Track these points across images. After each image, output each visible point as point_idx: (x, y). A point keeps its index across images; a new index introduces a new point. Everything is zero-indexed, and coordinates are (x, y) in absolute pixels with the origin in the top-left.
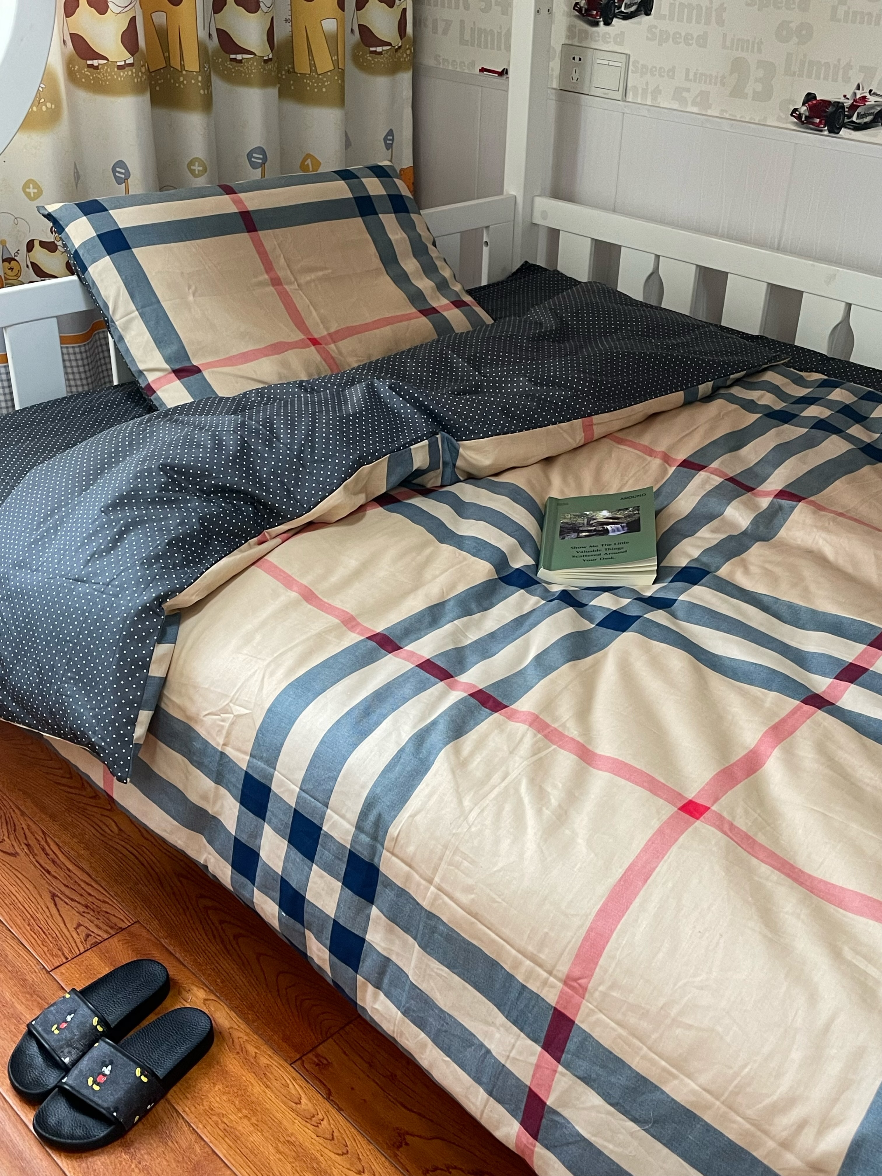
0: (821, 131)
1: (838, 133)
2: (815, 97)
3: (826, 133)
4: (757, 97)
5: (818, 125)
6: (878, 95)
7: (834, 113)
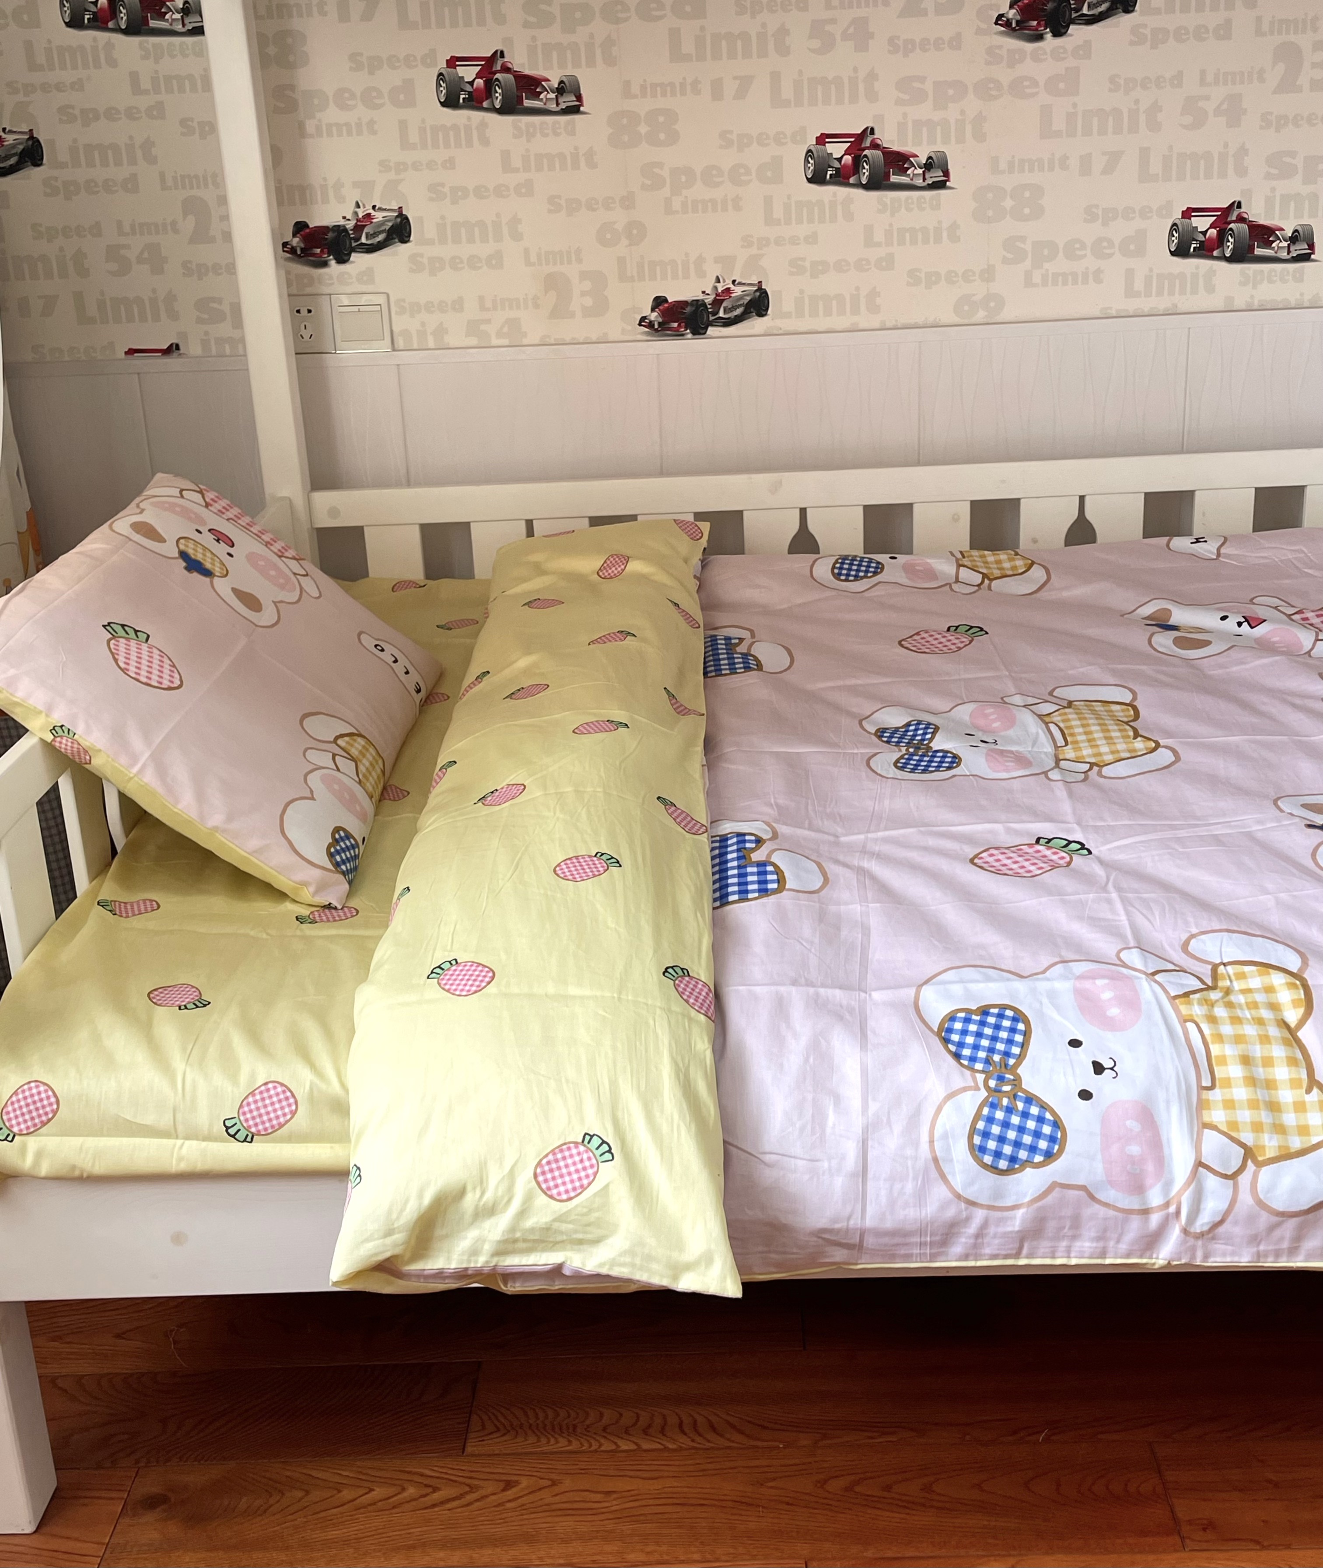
0: (683, 335)
1: (705, 333)
2: (666, 300)
3: (690, 336)
4: (588, 313)
5: (676, 330)
6: (744, 284)
7: (695, 313)
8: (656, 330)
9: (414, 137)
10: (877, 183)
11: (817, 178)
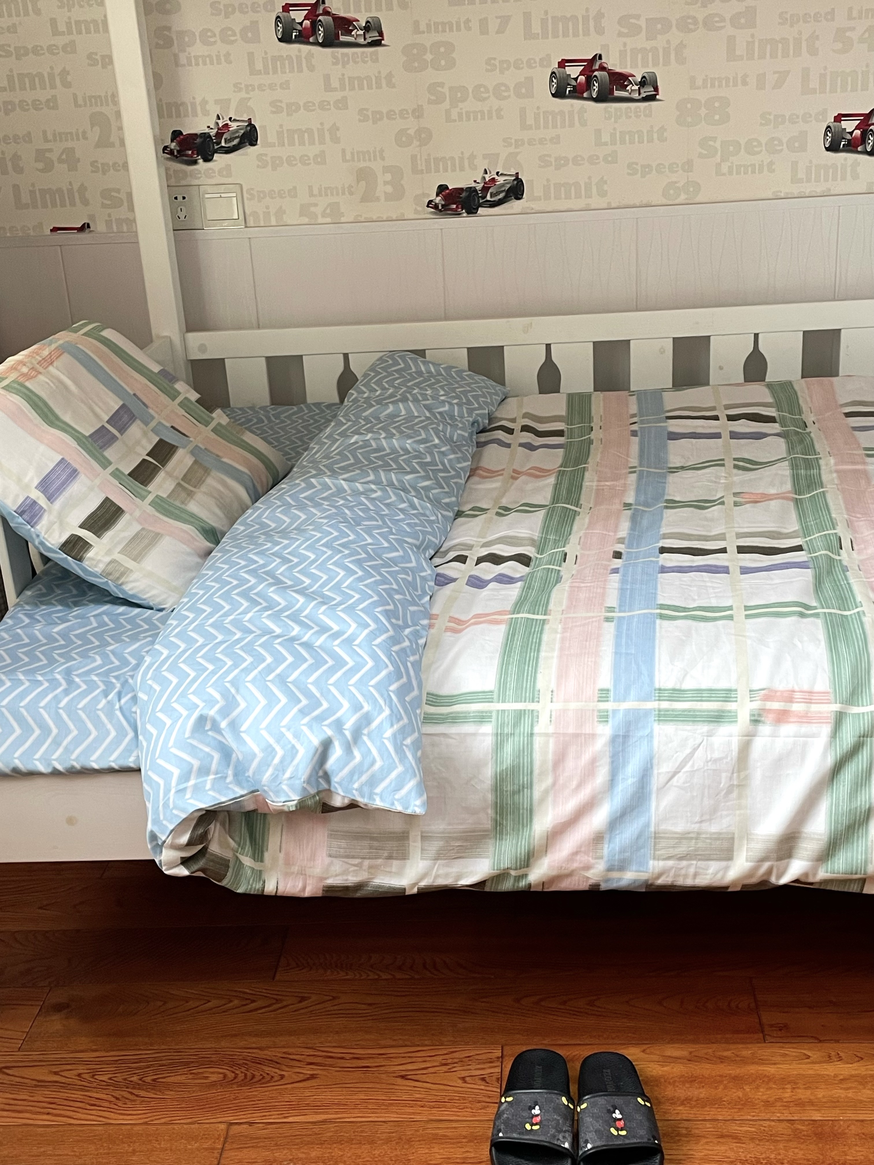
0: (460, 214)
1: (476, 213)
2: (447, 188)
3: (465, 215)
5: (455, 210)
6: (505, 175)
7: (468, 197)
8: (440, 211)
9: (259, 66)
10: (604, 97)
11: (559, 94)
